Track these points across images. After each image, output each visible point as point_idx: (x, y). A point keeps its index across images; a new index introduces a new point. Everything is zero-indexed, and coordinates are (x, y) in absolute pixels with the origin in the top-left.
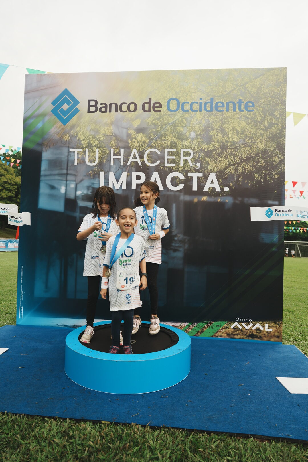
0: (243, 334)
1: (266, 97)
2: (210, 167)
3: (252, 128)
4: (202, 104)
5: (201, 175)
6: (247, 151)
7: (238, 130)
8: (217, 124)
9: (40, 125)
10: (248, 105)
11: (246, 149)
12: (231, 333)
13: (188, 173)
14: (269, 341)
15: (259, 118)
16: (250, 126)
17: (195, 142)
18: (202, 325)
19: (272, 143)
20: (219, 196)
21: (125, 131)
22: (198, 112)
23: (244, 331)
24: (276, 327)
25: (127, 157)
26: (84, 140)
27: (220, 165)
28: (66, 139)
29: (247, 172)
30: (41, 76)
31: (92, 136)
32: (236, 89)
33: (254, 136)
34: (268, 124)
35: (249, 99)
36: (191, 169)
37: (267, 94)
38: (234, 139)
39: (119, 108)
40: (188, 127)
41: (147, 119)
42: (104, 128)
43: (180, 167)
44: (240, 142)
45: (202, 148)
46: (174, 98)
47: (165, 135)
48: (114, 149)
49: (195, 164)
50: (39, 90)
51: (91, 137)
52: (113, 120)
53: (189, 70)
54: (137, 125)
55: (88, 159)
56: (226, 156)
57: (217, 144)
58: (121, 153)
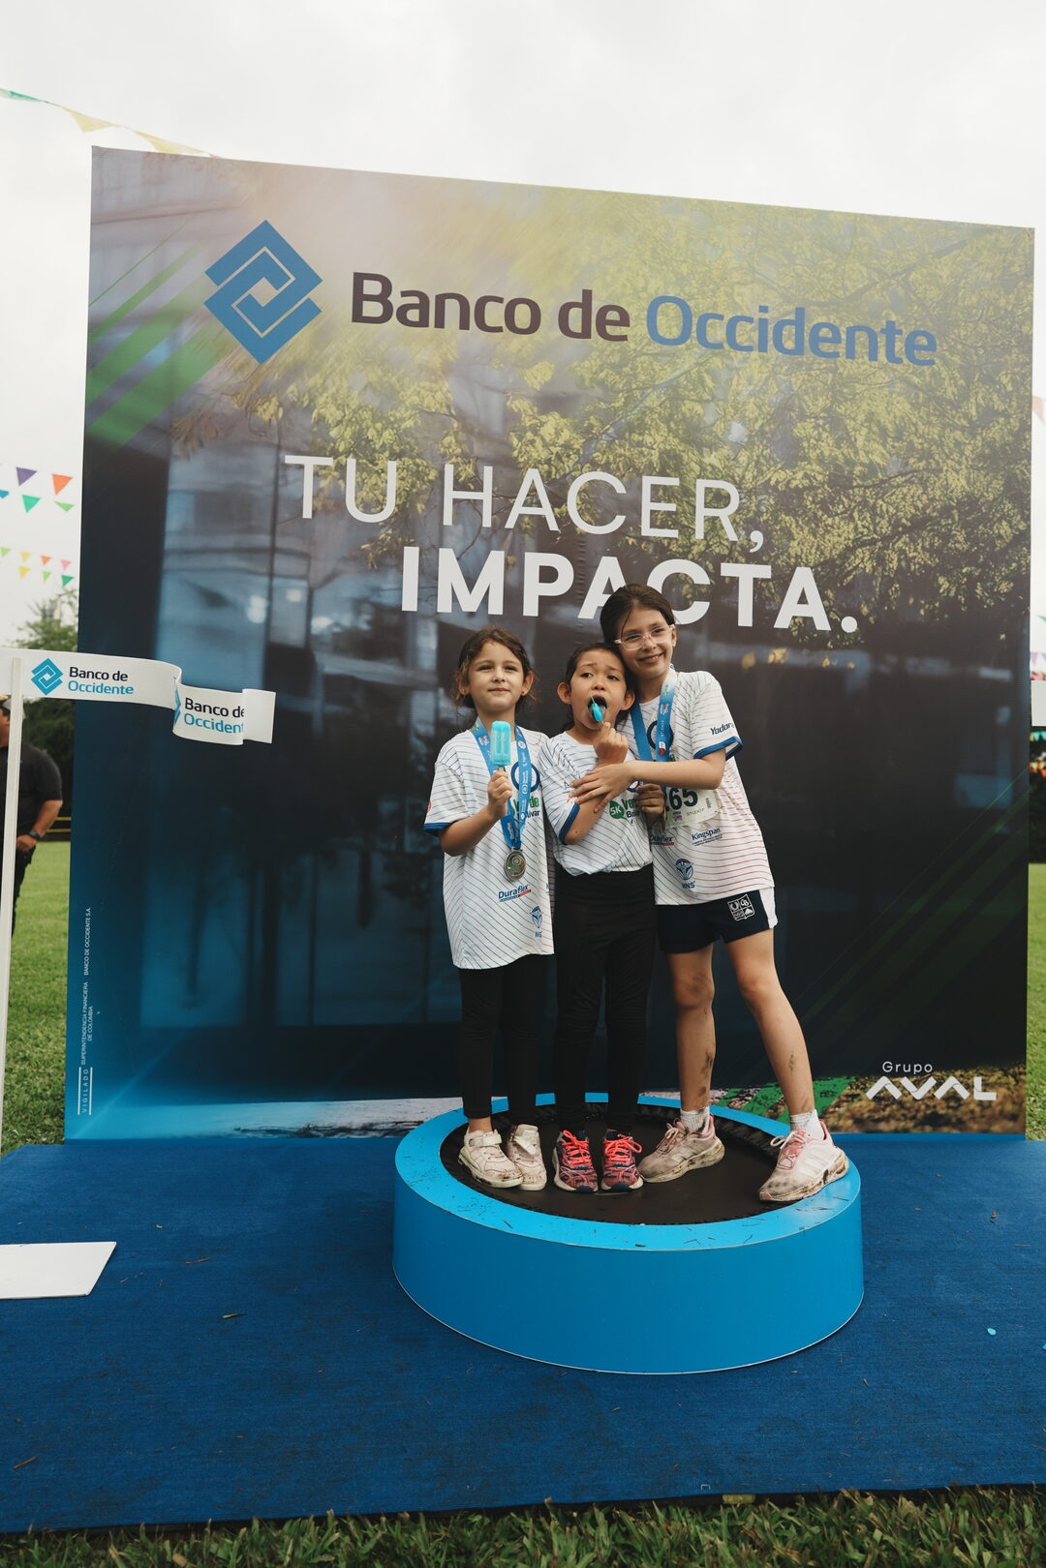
0: (904, 1115)
1: (971, 322)
2: (794, 548)
3: (929, 423)
4: (767, 325)
5: (765, 572)
6: (913, 497)
7: (887, 424)
8: (817, 400)
9: (159, 354)
10: (916, 344)
11: (909, 489)
12: (866, 1115)
13: (723, 564)
14: (986, 1131)
15: (950, 390)
16: (921, 414)
17: (743, 458)
18: (772, 1093)
19: (991, 474)
20: (826, 648)
21: (495, 400)
22: (755, 354)
23: (908, 1105)
24: (1007, 1084)
25: (507, 498)
26: (339, 423)
27: (829, 541)
28: (266, 417)
29: (913, 567)
30: (159, 165)
32: (878, 286)
33: (934, 448)
34: (977, 411)
35: (918, 323)
36: (731, 551)
37: (974, 311)
38: (872, 454)
39: (473, 314)
40: (721, 403)
41: (575, 364)
42: (416, 386)
43: (694, 544)
44: (891, 466)
45: (770, 479)
46: (672, 295)
47: (642, 427)
48: (456, 465)
49: (744, 533)
50: (153, 216)
51: (366, 415)
52: (450, 356)
53: (721, 202)
54: (539, 383)
55: (356, 498)
56: (845, 512)
57: (817, 468)
58: (483, 483)
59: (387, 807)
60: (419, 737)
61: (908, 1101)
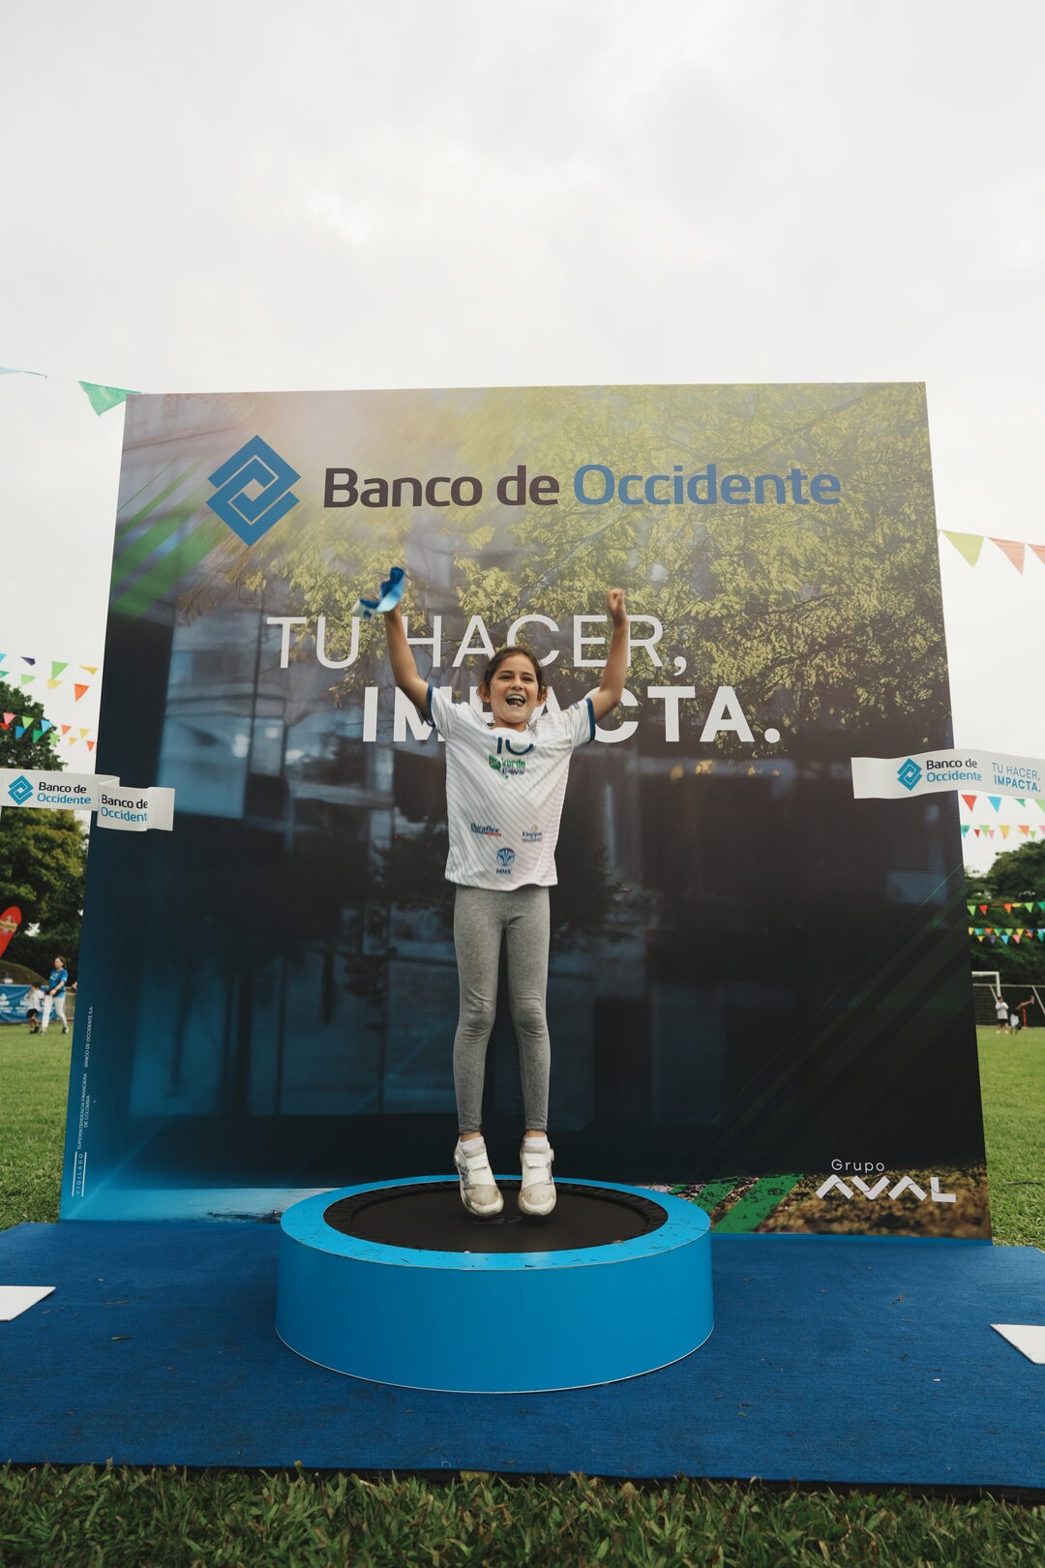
0: (857, 1216)
2: (716, 670)
3: (838, 552)
4: (682, 481)
5: (689, 692)
6: (827, 618)
7: (797, 556)
8: (731, 540)
9: (169, 545)
10: (821, 486)
11: (823, 612)
12: (817, 1215)
13: (649, 688)
14: (948, 1236)
15: (856, 523)
16: (830, 546)
17: (665, 594)
18: (717, 1189)
19: (902, 594)
20: (751, 758)
21: (444, 561)
22: (672, 506)
23: (861, 1205)
24: (967, 1185)
25: (454, 641)
26: (312, 588)
27: (749, 662)
28: (252, 588)
29: (831, 681)
30: (175, 402)
31: (339, 576)
32: (782, 441)
33: (844, 574)
34: (884, 540)
35: (822, 469)
36: (656, 676)
37: (874, 455)
38: (786, 583)
39: (425, 493)
40: (642, 549)
41: (513, 526)
42: (376, 554)
44: (804, 592)
45: (690, 611)
46: (596, 463)
47: (572, 574)
49: (668, 659)
50: (170, 441)
51: (335, 581)
52: (405, 528)
53: (637, 386)
54: (482, 545)
55: (325, 650)
56: (763, 635)
57: (734, 599)
58: (433, 629)
59: (348, 914)
60: (377, 850)
61: (861, 1202)
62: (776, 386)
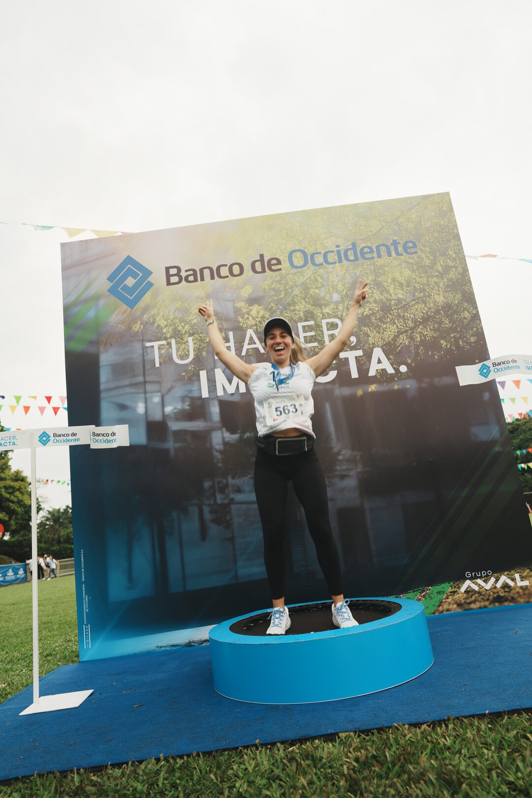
0: (482, 599)
2: (371, 340)
3: (421, 277)
4: (340, 252)
5: (360, 353)
6: (420, 309)
7: (402, 281)
8: (368, 277)
9: (91, 314)
10: (407, 246)
11: (418, 306)
12: (463, 601)
14: (528, 602)
15: (427, 262)
16: (416, 274)
17: (341, 307)
18: (412, 596)
19: (454, 293)
20: (395, 381)
21: (230, 304)
22: (337, 264)
23: (483, 593)
25: (240, 343)
26: (166, 326)
27: (386, 334)
28: (136, 330)
29: (427, 339)
30: (85, 244)
32: (386, 227)
33: (425, 287)
34: (442, 268)
35: (407, 238)
37: (430, 228)
38: (398, 294)
39: (215, 273)
40: (326, 287)
41: (261, 284)
44: (408, 298)
46: (298, 249)
47: (294, 303)
50: (85, 263)
51: (177, 321)
52: (208, 291)
53: (312, 210)
54: (247, 294)
55: (177, 355)
56: (391, 321)
57: (375, 305)
58: (229, 338)
59: (207, 484)
60: (217, 451)
61: (483, 591)
62: (379, 202)
